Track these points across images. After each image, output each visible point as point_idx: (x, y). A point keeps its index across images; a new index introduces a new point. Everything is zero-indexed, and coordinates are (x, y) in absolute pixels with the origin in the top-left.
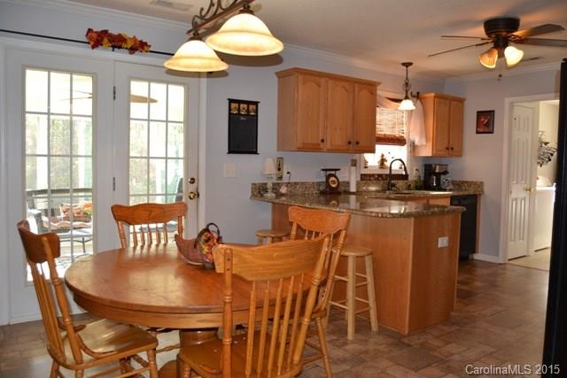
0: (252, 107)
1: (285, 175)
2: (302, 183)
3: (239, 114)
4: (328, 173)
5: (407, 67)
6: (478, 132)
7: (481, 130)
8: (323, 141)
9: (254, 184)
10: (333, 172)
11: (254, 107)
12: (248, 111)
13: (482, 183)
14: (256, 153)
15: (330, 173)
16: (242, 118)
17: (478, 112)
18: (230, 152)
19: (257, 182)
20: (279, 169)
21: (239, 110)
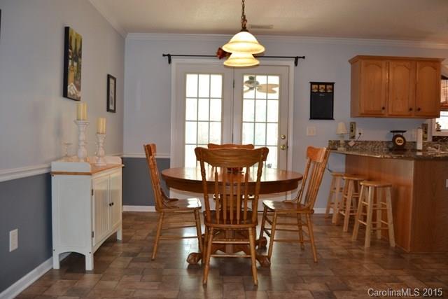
0: (328, 87)
1: (357, 135)
2: (372, 142)
3: (319, 92)
4: (396, 134)
8: (384, 108)
9: (330, 141)
10: (401, 134)
11: (331, 87)
12: (326, 89)
14: (332, 119)
15: (397, 133)
16: (321, 95)
18: (312, 118)
19: (332, 140)
20: (352, 131)
21: (318, 89)
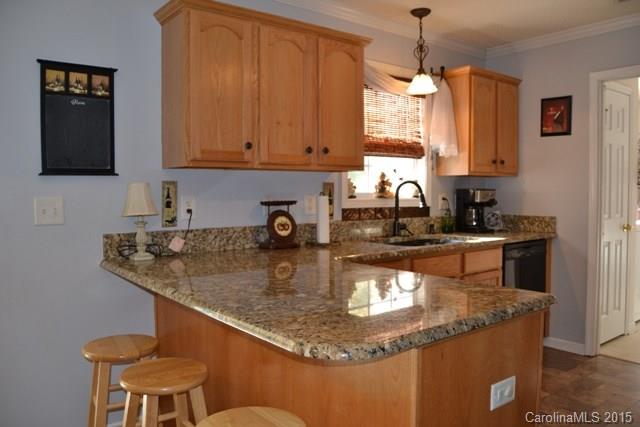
0: (97, 80)
1: (182, 216)
2: (221, 231)
3: (67, 93)
4: (273, 209)
5: (421, 17)
6: (543, 134)
7: (550, 130)
8: (249, 146)
9: (107, 237)
10: (284, 208)
11: (106, 80)
12: (89, 86)
13: (553, 218)
14: (111, 172)
15: (277, 208)
16: (75, 102)
17: (543, 100)
18: (47, 170)
19: (114, 232)
20: (168, 205)
21: (67, 84)
